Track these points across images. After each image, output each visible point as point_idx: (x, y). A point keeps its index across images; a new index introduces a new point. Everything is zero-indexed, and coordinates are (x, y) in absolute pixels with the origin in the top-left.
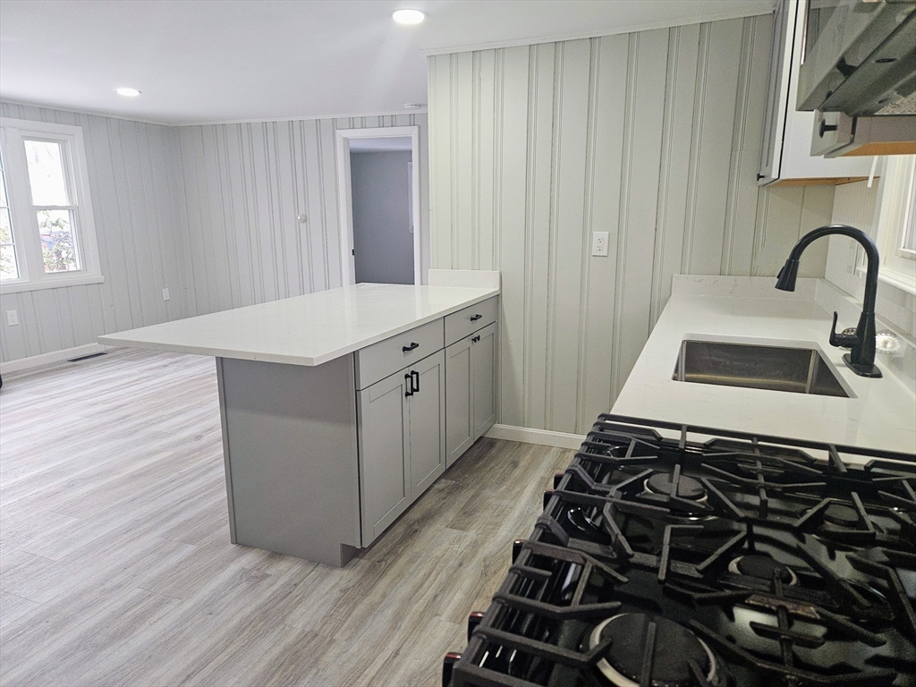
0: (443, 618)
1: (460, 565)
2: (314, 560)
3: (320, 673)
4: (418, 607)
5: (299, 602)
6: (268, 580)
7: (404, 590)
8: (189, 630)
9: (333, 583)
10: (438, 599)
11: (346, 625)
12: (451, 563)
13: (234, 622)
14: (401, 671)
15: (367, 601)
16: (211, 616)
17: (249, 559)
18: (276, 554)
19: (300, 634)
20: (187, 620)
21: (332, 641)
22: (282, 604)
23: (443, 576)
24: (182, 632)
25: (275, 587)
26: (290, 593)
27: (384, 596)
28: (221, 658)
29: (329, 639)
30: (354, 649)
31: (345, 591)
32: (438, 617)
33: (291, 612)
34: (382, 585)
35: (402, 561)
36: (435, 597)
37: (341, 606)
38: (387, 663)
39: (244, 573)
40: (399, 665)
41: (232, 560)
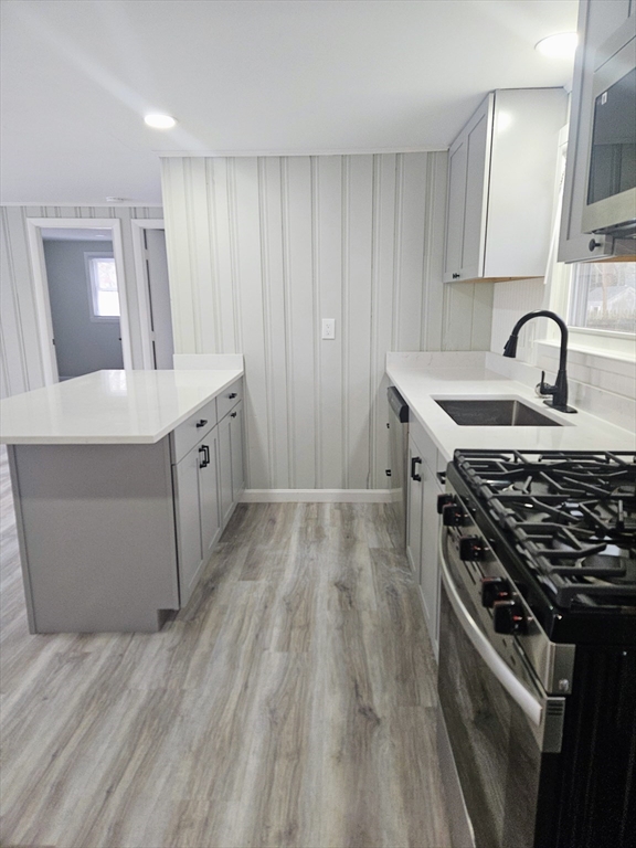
0: (272, 650)
1: (266, 607)
2: (128, 631)
3: (186, 719)
4: (246, 647)
5: (133, 668)
6: (90, 659)
7: (227, 637)
8: (30, 718)
9: (157, 647)
10: (260, 637)
11: (188, 675)
12: (257, 608)
13: (76, 700)
14: (257, 699)
15: (198, 652)
16: (48, 701)
17: (58, 645)
18: (86, 634)
19: (149, 694)
20: (22, 710)
21: (182, 692)
22: (116, 673)
23: (255, 619)
24: (23, 721)
25: (102, 661)
26: (120, 663)
27: (212, 646)
28: (80, 732)
29: (178, 691)
30: (206, 693)
31: (172, 649)
32: (266, 652)
33: (129, 679)
34: (205, 637)
35: (213, 614)
36: (257, 636)
37: (175, 662)
38: (241, 696)
39: (60, 658)
40: (253, 695)
41: (40, 649)
